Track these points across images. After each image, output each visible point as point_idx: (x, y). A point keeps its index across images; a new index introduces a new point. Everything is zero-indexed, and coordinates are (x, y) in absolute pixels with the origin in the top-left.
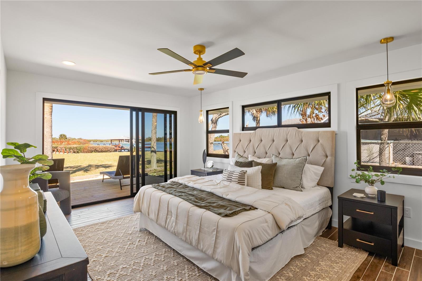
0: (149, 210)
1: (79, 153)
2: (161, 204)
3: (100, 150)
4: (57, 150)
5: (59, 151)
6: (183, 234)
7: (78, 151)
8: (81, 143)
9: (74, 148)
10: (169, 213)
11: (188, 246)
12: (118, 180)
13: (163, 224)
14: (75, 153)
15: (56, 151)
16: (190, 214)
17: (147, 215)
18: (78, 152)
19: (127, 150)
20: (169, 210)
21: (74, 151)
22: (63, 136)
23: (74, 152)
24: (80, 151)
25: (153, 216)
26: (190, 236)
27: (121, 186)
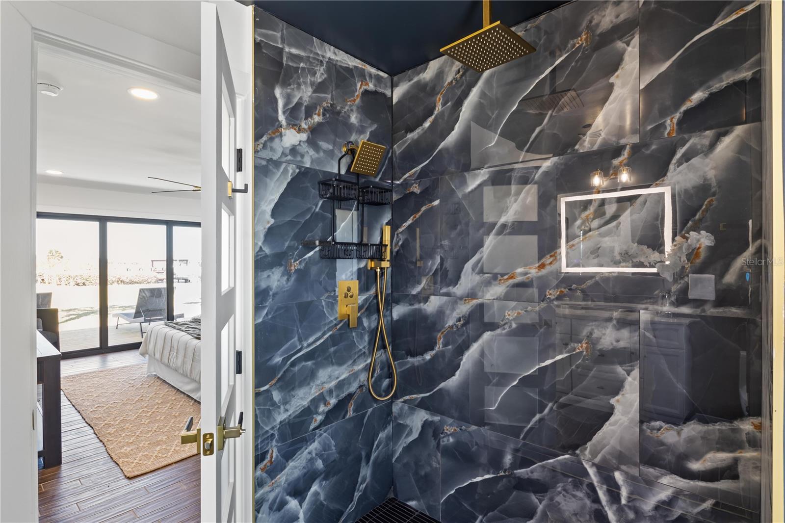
0: (154, 350)
1: (86, 285)
2: (166, 341)
4: (43, 280)
5: (47, 282)
6: (181, 367)
7: (84, 281)
10: (172, 349)
11: (187, 380)
12: (139, 324)
13: (166, 361)
14: (79, 285)
15: (41, 283)
16: (187, 346)
17: (153, 356)
19: (183, 279)
20: (172, 346)
22: (54, 253)
24: (88, 282)
25: (158, 356)
26: (186, 367)
27: (142, 333)
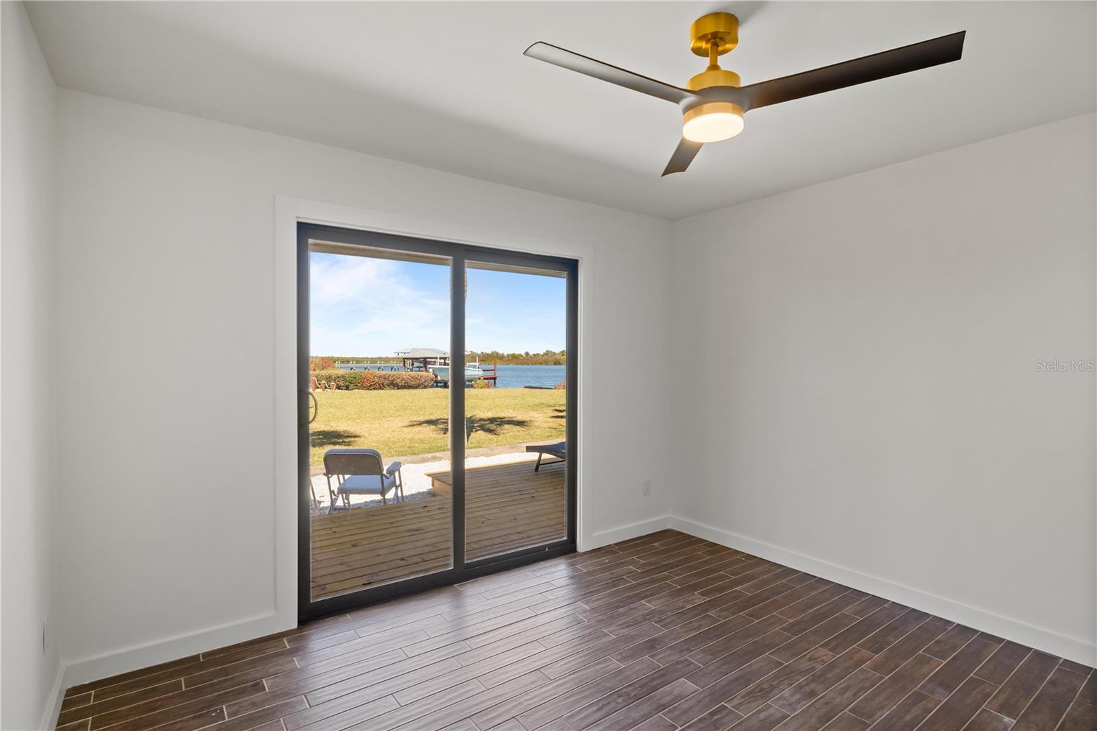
3: (403, 383)
8: (316, 364)
9: (338, 377)
18: (347, 388)
21: (338, 385)
23: (338, 388)
